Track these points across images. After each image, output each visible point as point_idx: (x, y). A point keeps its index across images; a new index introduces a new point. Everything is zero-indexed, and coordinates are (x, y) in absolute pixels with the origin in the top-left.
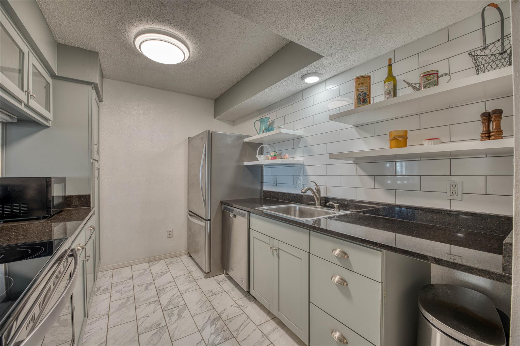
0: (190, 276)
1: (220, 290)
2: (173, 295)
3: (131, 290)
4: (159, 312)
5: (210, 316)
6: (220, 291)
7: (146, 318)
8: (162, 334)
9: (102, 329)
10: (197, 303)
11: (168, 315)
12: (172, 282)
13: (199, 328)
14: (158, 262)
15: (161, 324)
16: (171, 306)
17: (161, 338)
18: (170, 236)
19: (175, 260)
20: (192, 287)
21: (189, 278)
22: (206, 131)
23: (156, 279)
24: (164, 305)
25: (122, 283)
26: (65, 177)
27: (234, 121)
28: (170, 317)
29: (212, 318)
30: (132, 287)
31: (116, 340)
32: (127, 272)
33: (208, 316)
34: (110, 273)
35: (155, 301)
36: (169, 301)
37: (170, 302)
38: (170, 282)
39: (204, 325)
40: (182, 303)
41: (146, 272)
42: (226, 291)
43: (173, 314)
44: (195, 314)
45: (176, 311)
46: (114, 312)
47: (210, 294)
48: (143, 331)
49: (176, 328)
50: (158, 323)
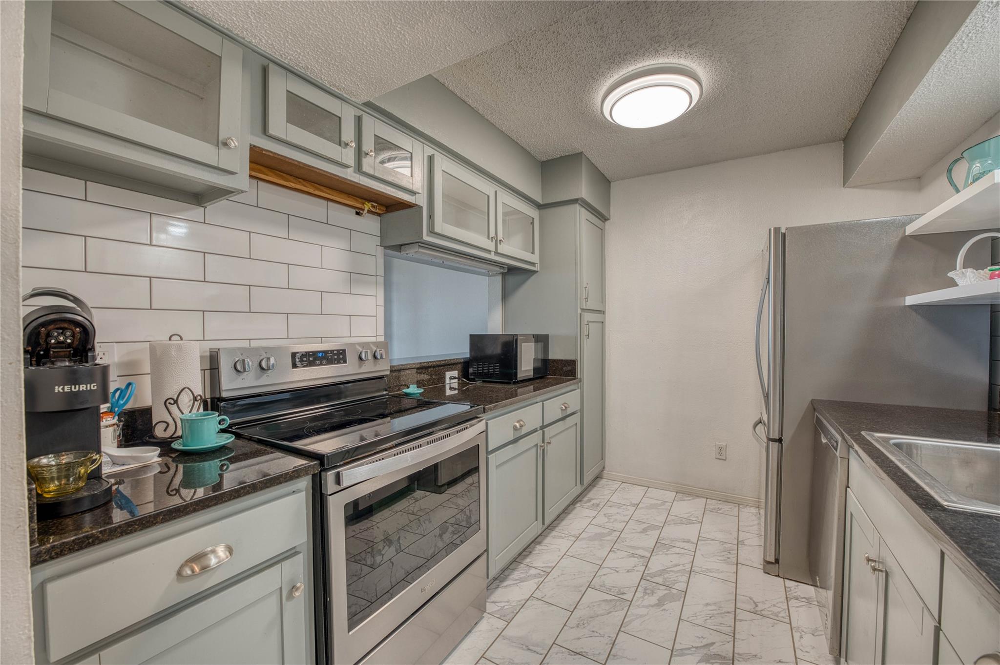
0: (733, 550)
1: (779, 612)
2: (676, 566)
3: (624, 522)
4: (636, 577)
5: (713, 644)
6: (777, 616)
7: (613, 571)
8: (616, 609)
9: (559, 550)
10: (707, 604)
11: (646, 589)
12: (692, 543)
13: (677, 647)
14: (694, 499)
15: (625, 593)
16: (659, 580)
17: (610, 612)
18: (720, 457)
19: (726, 507)
20: (722, 572)
21: (730, 553)
22: (770, 230)
23: (668, 525)
24: (651, 571)
25: (620, 506)
26: (548, 335)
27: (919, 178)
28: (645, 593)
29: (714, 650)
30: (627, 519)
31: (562, 574)
32: (636, 494)
33: (710, 641)
34: (616, 485)
35: (643, 557)
36: (663, 570)
37: (663, 572)
38: (688, 541)
39: (689, 649)
40: (682, 586)
41: (663, 507)
42: (793, 625)
43: (653, 592)
44: (689, 620)
45: (661, 592)
46: (584, 539)
47: (750, 607)
48: (597, 587)
49: (641, 616)
50: (622, 590)
